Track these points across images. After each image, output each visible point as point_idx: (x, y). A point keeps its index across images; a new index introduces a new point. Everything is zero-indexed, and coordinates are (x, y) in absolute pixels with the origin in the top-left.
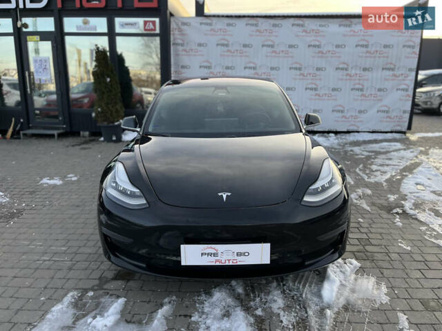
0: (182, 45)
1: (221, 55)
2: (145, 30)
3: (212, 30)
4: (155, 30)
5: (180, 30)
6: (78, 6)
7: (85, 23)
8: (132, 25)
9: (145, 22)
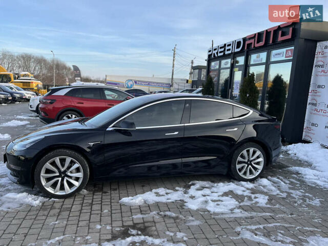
2: (286, 57)
4: (291, 56)
5: (323, 53)
6: (253, 47)
7: (257, 57)
8: (279, 54)
9: (287, 51)
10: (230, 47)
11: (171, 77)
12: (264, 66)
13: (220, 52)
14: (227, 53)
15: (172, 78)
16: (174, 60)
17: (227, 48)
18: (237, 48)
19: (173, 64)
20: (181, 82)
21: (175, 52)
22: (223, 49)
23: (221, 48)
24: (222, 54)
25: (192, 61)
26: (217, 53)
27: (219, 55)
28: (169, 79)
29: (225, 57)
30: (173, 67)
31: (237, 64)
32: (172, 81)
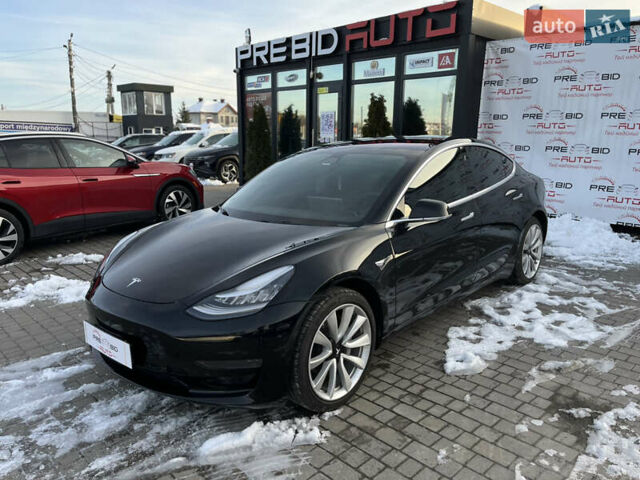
0: (499, 83)
1: (560, 96)
2: (439, 67)
3: (548, 55)
4: (452, 66)
5: (499, 61)
6: (365, 46)
7: (373, 67)
8: (424, 62)
9: (441, 56)
10: (306, 45)
11: (71, 110)
12: (393, 83)
13: (276, 55)
14: (295, 56)
15: (75, 112)
16: (71, 70)
17: (295, 47)
18: (323, 48)
19: (72, 80)
20: (99, 119)
21: (70, 50)
22: (283, 49)
23: (276, 46)
24: (282, 59)
25: (109, 73)
26: (267, 57)
27: (273, 60)
28: (67, 113)
29: (290, 64)
30: (72, 85)
31: (319, 81)
32: (75, 119)
